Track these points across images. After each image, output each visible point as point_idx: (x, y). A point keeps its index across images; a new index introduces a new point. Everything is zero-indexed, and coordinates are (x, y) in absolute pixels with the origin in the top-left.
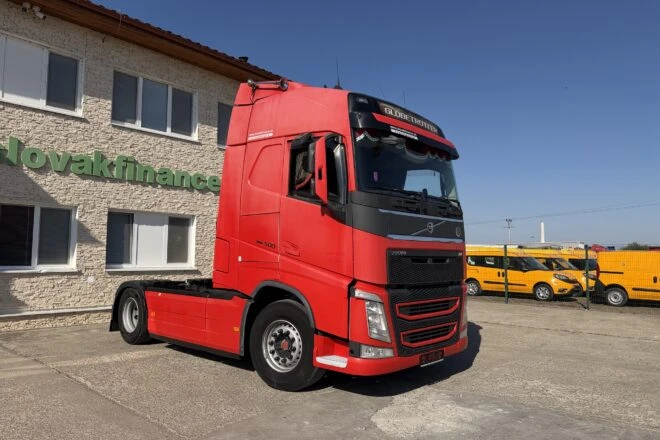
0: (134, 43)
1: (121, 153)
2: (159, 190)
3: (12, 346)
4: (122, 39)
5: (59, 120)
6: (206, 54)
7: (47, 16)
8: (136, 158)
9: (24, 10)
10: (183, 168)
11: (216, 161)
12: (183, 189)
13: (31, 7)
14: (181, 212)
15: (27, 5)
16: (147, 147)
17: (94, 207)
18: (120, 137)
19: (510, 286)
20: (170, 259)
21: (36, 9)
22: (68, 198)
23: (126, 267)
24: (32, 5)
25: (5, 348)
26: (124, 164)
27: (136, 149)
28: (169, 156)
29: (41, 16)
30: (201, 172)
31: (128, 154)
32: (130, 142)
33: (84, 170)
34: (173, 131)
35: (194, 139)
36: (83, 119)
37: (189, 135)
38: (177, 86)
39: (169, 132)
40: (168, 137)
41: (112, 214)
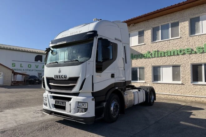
1: (154, 50)
2: (166, 58)
5: (139, 46)
6: (176, 7)
8: (158, 50)
10: (175, 49)
11: (189, 42)
12: (175, 56)
14: (175, 64)
16: (162, 46)
17: (148, 66)
18: (154, 45)
20: (174, 79)
23: (159, 82)
27: (158, 47)
28: (169, 46)
30: (182, 48)
31: (156, 50)
32: (157, 46)
34: (172, 37)
35: (179, 37)
36: (145, 44)
37: (179, 36)
38: (172, 22)
39: (170, 38)
40: (170, 40)
41: (154, 67)
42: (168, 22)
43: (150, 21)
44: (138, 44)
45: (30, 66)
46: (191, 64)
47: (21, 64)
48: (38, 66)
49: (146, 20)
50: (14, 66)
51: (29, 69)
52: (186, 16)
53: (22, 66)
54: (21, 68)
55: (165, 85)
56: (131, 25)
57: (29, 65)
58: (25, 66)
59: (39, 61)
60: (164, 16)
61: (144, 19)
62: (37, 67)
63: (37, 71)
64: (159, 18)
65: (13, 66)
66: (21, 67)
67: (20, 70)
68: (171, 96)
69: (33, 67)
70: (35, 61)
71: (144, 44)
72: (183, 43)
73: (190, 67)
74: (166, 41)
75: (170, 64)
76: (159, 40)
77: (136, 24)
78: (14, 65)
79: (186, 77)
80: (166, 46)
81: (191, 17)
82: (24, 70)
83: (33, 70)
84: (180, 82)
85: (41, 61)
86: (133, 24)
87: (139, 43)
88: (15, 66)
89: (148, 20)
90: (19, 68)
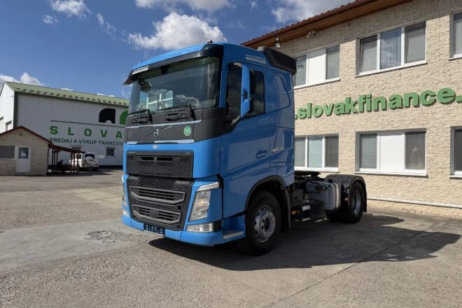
1: (363, 94)
4: (360, 17)
5: (327, 86)
8: (372, 94)
10: (413, 90)
11: (449, 73)
14: (411, 127)
16: (381, 83)
17: (347, 132)
18: (361, 83)
20: (408, 165)
22: (334, 129)
26: (364, 101)
27: (373, 88)
28: (399, 84)
30: (429, 89)
31: (367, 93)
32: (369, 83)
33: (340, 111)
34: (406, 62)
35: (424, 62)
36: (340, 80)
37: (424, 59)
38: (408, 24)
39: (403, 65)
40: (401, 69)
41: (362, 136)
42: (397, 23)
43: (355, 22)
44: (324, 81)
45: (88, 132)
46: (452, 127)
47: (69, 129)
48: (106, 131)
49: (343, 22)
50: (54, 132)
51: (87, 138)
52: (444, 9)
53: (71, 132)
54: (70, 138)
55: (388, 178)
56: (309, 33)
57: (86, 130)
58: (79, 133)
59: (109, 122)
60: (389, 10)
61: (338, 18)
62: (104, 136)
63: (103, 143)
64: (376, 14)
65: (52, 133)
66: (70, 134)
67: (67, 141)
68: (400, 204)
69: (96, 135)
70: (100, 121)
71: (338, 79)
72: (433, 76)
73: (449, 134)
74: (393, 72)
75: (401, 128)
76: (375, 69)
77: (322, 33)
78: (54, 130)
79: (438, 158)
80: (392, 85)
81: (457, 9)
82: (75, 141)
83: (95, 142)
84: (422, 172)
85: (113, 122)
86: (313, 32)
87: (327, 78)
88: (56, 133)
89: (348, 20)
90: (66, 137)
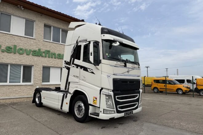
0: (50, 16)
2: (58, 60)
3: (14, 107)
4: (47, 15)
7: (25, 9)
8: (51, 50)
9: (18, 7)
13: (20, 6)
15: (19, 6)
16: (54, 47)
18: (46, 44)
19: (167, 90)
21: (22, 7)
22: (31, 63)
23: (48, 83)
24: (21, 6)
25: (12, 107)
27: (51, 48)
29: (23, 9)
32: (49, 46)
34: (62, 42)
36: (34, 39)
38: (62, 28)
40: (60, 44)
41: (44, 68)
43: (44, 16)
44: (23, 35)
76: (51, 40)
80: (58, 50)
89: (41, 13)
